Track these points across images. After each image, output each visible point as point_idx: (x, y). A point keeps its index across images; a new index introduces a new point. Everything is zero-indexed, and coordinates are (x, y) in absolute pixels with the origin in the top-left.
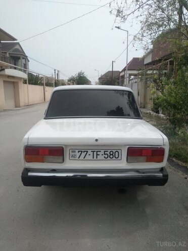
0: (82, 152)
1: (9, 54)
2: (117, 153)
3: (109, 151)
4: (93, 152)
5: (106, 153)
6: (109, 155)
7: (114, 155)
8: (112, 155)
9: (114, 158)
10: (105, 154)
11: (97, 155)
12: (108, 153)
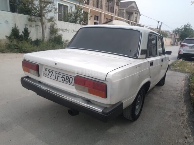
0: (50, 71)
1: (126, 10)
2: (71, 79)
3: (66, 75)
4: (56, 73)
5: (64, 76)
6: (66, 79)
7: (69, 80)
8: (68, 79)
9: (69, 83)
10: (63, 78)
11: (58, 77)
12: (65, 77)
